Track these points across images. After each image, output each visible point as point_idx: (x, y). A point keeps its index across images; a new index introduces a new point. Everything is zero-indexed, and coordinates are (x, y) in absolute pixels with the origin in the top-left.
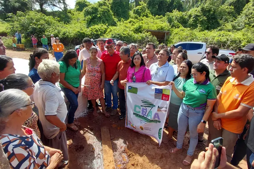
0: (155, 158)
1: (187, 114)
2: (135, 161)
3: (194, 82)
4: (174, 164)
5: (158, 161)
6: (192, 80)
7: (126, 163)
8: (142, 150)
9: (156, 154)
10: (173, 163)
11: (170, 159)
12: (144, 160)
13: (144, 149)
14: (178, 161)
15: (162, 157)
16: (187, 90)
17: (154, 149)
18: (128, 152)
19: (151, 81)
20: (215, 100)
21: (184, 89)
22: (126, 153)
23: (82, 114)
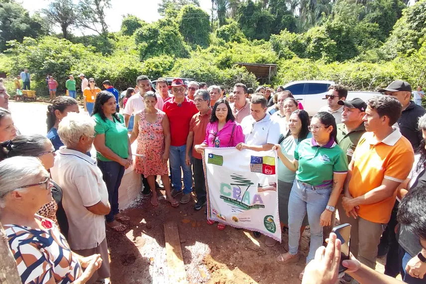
0: (254, 272)
1: (304, 197)
2: (222, 277)
3: (311, 143)
4: (285, 280)
5: (259, 277)
6: (308, 142)
7: (206, 280)
8: (232, 259)
9: (256, 265)
10: (284, 278)
11: (278, 272)
12: (235, 275)
13: (236, 258)
14: (292, 276)
15: (265, 270)
16: (301, 158)
17: (252, 256)
18: (209, 263)
19: (243, 144)
20: (346, 173)
21: (297, 157)
22: (206, 264)
23: (132, 202)
